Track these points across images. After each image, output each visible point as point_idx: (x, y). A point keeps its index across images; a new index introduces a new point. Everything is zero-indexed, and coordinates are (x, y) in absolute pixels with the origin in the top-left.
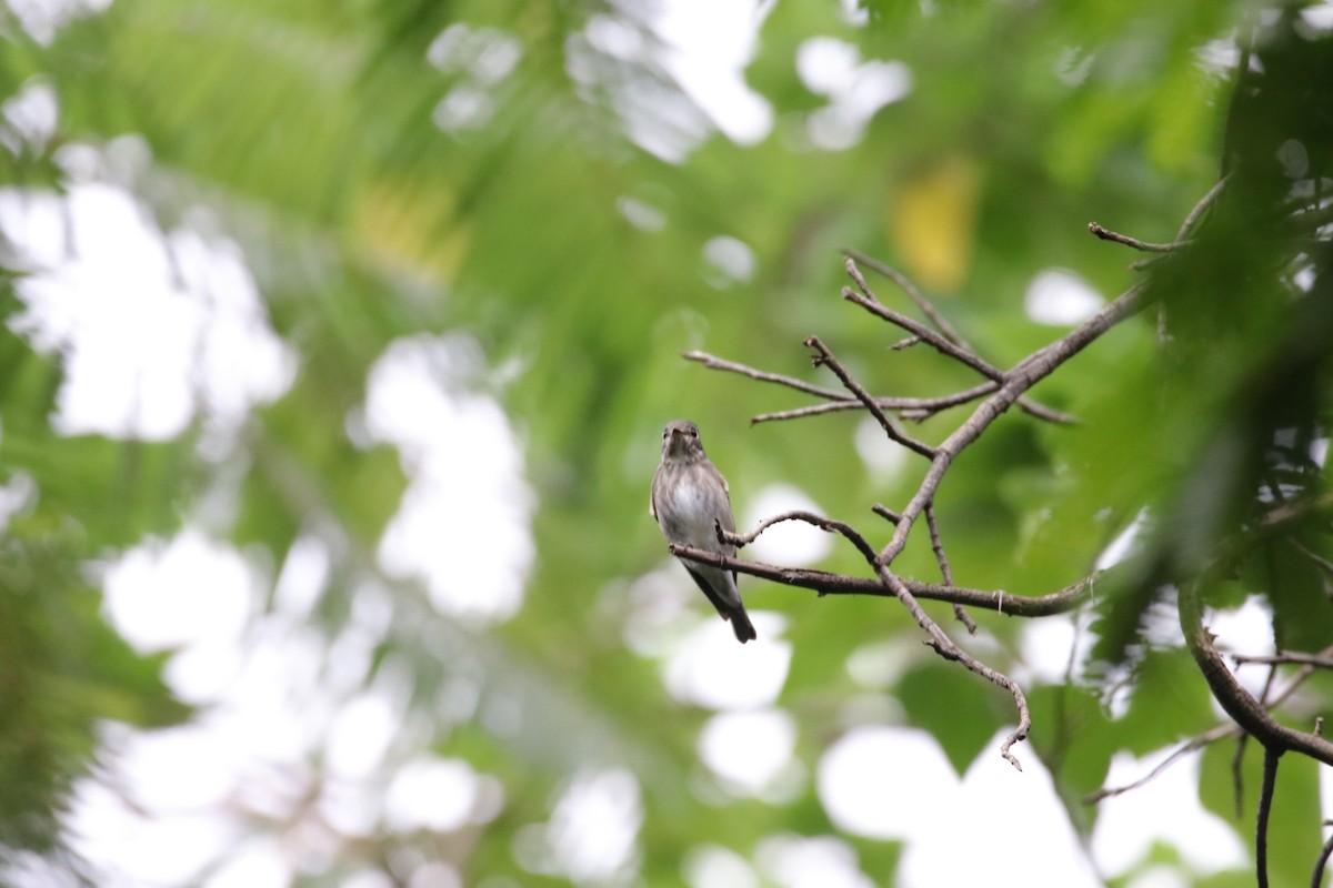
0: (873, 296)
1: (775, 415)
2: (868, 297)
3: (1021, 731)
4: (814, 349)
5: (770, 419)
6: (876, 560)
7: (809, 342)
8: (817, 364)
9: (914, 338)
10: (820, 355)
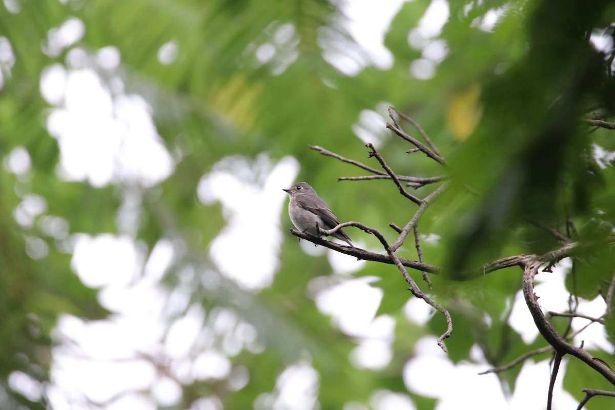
0: (400, 127)
1: (350, 178)
2: (398, 128)
3: (448, 333)
4: (370, 148)
5: (347, 179)
6: (389, 248)
7: (368, 145)
8: (371, 156)
9: (417, 149)
10: (373, 152)
